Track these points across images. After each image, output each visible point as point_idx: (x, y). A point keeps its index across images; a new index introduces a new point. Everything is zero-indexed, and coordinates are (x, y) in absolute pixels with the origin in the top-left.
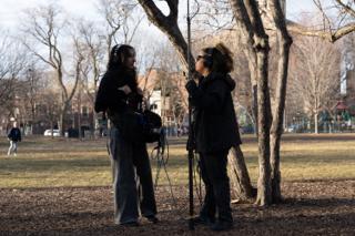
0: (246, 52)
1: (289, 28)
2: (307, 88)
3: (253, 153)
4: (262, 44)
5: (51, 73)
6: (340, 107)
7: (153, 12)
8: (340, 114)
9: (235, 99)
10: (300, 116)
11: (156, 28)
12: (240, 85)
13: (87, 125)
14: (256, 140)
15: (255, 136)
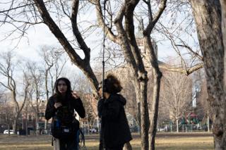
0: (133, 81)
1: (160, 67)
2: (171, 103)
3: (138, 145)
4: (143, 77)
5: (9, 93)
6: (192, 115)
7: (74, 57)
8: (192, 120)
9: (126, 110)
10: (168, 121)
11: (76, 66)
12: (129, 102)
13: (32, 127)
14: (140, 136)
15: (139, 134)
